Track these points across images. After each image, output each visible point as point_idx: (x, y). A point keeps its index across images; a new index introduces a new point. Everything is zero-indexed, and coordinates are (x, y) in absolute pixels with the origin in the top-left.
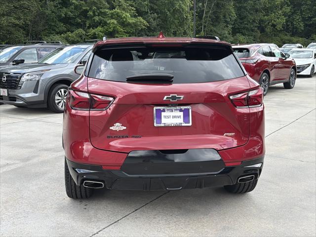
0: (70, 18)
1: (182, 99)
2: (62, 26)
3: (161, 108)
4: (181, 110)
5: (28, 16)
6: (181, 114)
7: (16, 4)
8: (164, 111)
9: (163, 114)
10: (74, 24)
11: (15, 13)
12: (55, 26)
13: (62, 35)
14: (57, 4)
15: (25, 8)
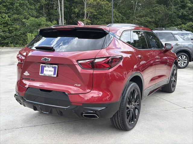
0: (185, 16)
1: (49, 60)
2: (179, 21)
3: (44, 65)
4: (53, 67)
5: (157, 16)
6: (53, 69)
7: (151, 10)
8: (45, 67)
9: (45, 68)
10: (188, 19)
11: (150, 15)
12: (175, 21)
13: (178, 26)
14: (178, 7)
15: (157, 11)
